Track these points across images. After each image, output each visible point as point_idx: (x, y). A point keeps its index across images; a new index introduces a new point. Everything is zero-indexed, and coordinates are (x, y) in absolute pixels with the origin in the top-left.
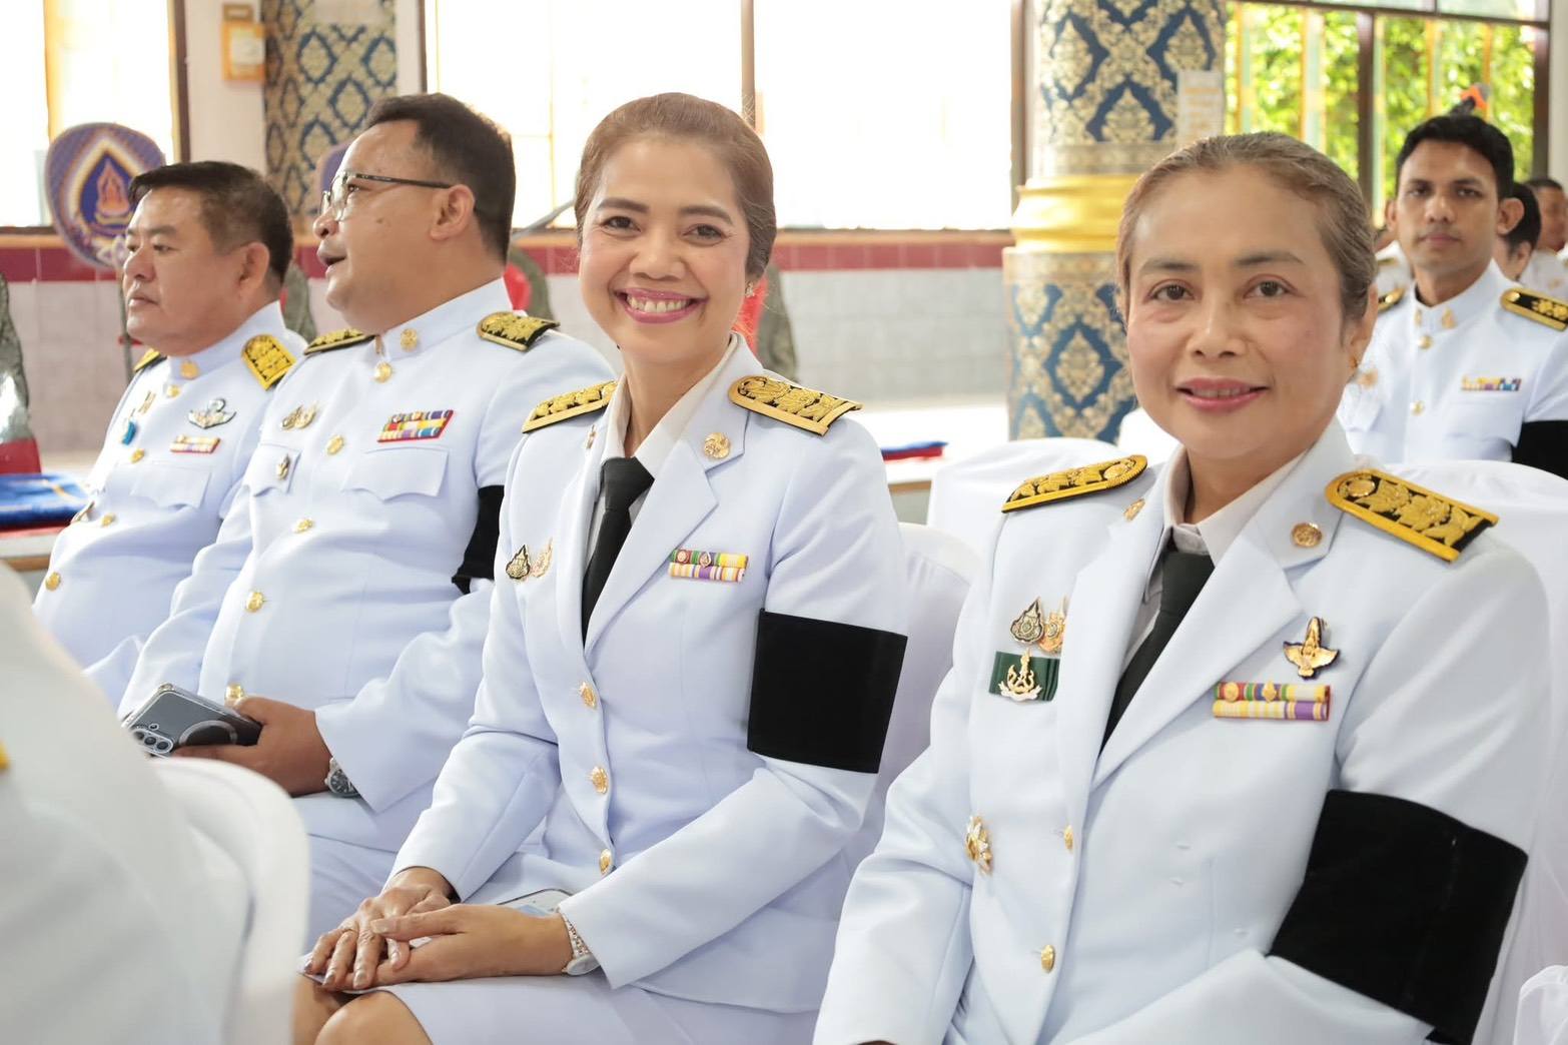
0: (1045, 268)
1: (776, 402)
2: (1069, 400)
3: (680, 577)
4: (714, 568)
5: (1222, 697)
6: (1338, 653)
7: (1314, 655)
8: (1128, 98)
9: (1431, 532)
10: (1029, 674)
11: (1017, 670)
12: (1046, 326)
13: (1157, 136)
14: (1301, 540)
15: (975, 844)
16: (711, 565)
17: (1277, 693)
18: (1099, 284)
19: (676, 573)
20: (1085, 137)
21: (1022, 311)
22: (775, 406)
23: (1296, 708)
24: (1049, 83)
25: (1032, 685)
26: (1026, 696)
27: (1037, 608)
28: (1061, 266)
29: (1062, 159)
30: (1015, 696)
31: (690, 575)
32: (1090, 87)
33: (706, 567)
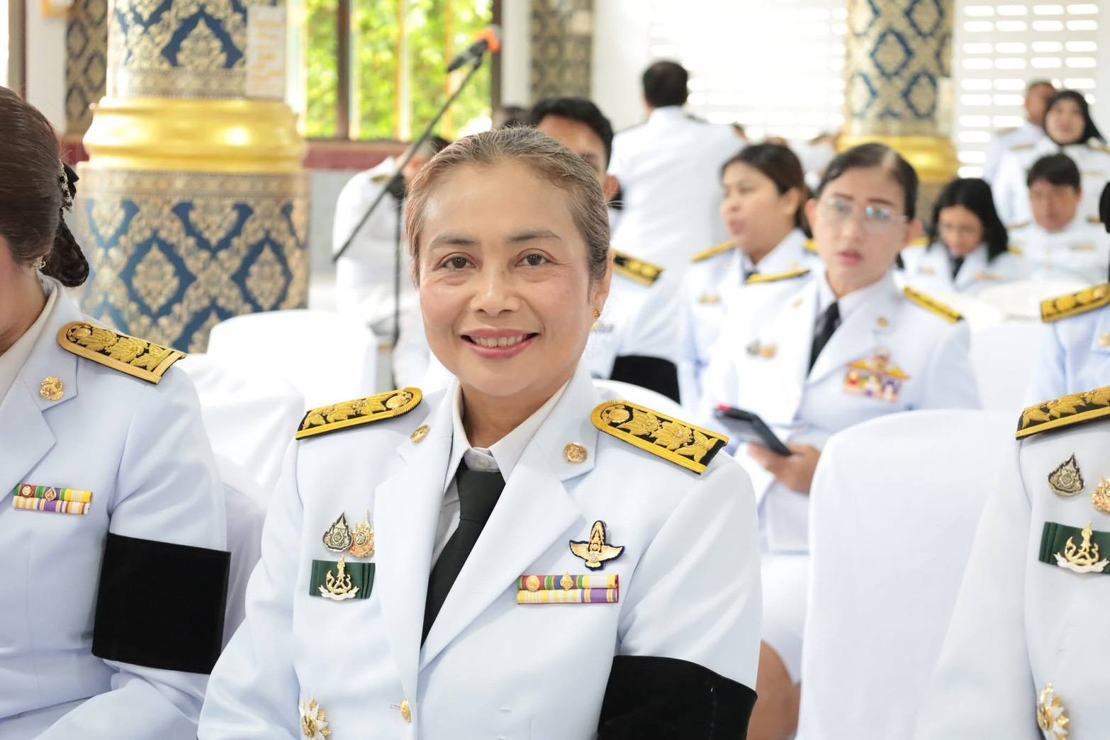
0: (119, 183)
1: (108, 350)
2: (144, 309)
3: (24, 509)
4: (59, 503)
5: (525, 588)
6: (623, 548)
7: (600, 552)
8: (202, 28)
9: (682, 450)
10: (345, 578)
11: (335, 574)
12: (122, 239)
13: (229, 64)
14: (573, 457)
15: (314, 723)
16: (57, 499)
17: (575, 582)
18: (176, 201)
19: (21, 506)
20: (162, 63)
21: (98, 223)
22: (108, 354)
23: (591, 593)
24: (125, 8)
25: (350, 586)
26: (345, 596)
27: (345, 522)
28: (138, 183)
29: (137, 81)
30: (332, 595)
31: (35, 507)
32: (166, 15)
33: (52, 501)
